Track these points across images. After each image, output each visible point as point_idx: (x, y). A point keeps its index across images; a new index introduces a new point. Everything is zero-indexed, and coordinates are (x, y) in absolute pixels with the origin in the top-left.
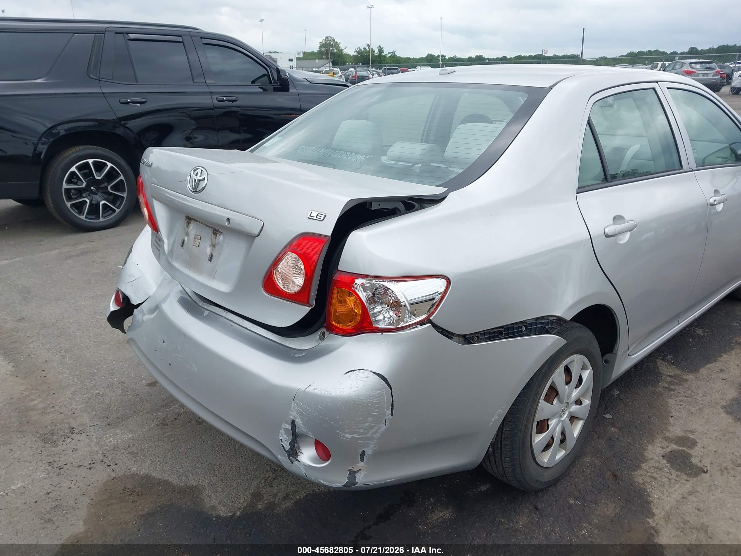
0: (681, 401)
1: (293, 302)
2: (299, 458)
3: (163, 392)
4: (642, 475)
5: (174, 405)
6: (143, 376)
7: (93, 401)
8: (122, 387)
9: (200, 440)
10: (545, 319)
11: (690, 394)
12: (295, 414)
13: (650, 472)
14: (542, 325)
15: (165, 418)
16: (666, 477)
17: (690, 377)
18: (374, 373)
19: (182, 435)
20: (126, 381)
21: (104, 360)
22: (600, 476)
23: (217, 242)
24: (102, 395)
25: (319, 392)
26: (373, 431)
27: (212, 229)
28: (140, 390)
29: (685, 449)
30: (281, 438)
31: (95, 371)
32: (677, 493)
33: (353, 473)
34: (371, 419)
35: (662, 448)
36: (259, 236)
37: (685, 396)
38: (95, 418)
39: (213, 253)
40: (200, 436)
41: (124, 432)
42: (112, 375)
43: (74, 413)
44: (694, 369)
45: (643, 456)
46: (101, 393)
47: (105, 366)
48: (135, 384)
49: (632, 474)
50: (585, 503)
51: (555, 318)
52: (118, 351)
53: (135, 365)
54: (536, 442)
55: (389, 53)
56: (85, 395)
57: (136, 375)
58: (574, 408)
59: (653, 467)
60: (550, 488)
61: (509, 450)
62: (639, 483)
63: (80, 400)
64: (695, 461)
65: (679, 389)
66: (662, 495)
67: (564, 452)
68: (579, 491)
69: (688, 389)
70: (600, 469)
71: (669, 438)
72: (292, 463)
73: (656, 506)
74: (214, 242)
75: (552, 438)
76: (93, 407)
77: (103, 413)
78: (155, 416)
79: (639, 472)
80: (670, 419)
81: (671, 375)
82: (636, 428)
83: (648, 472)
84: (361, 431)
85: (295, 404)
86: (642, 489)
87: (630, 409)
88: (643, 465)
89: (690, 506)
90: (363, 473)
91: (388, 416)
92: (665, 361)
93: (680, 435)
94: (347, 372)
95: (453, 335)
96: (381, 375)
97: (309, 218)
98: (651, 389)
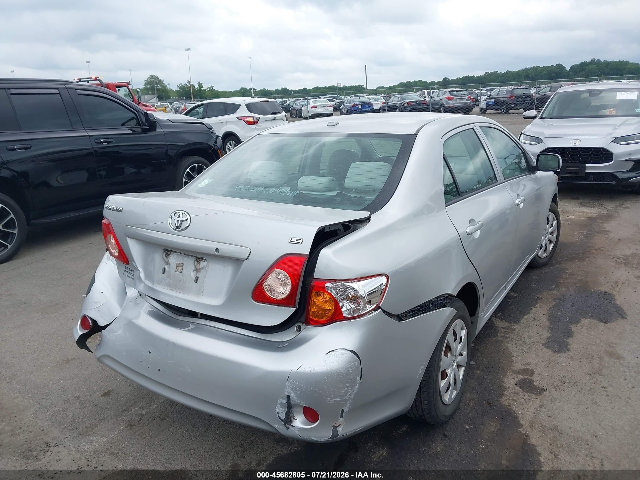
0: (516, 344)
1: (280, 306)
2: (293, 424)
3: (119, 399)
4: (506, 400)
5: (134, 408)
6: (94, 389)
7: (57, 417)
8: (79, 401)
9: (169, 432)
10: (442, 297)
11: (520, 339)
12: (290, 390)
13: (511, 397)
14: (441, 301)
15: (130, 420)
16: (522, 398)
17: (516, 326)
18: (348, 350)
19: (151, 431)
20: (80, 395)
21: (51, 380)
22: (480, 405)
23: (201, 267)
24: (63, 411)
25: (309, 371)
26: (349, 394)
27: (195, 257)
28: (97, 401)
29: (528, 377)
30: (277, 411)
31: (47, 391)
32: (532, 408)
33: (335, 428)
34: (348, 385)
35: (514, 379)
36: (248, 259)
37: (517, 341)
38: (65, 431)
39: (197, 276)
40: (168, 430)
41: (98, 438)
42: (64, 392)
43: (43, 430)
44: (517, 321)
45: (504, 387)
46: (61, 409)
47: (54, 386)
48: (90, 396)
49: (500, 400)
50: (476, 426)
51: (448, 295)
52: (62, 371)
53: (83, 381)
54: (442, 386)
55: (208, 88)
56: (46, 413)
57: (87, 389)
58: (459, 358)
59: (511, 393)
60: (450, 420)
61: (426, 395)
62: (506, 406)
63: (44, 418)
64: (537, 384)
65: (512, 336)
66: (523, 411)
67: (456, 392)
68: (470, 418)
69: (517, 335)
70: (478, 401)
71: (516, 371)
72: (288, 429)
73: (522, 419)
74: (198, 267)
75: (450, 383)
76: (59, 422)
77: (71, 425)
78: (121, 420)
79: (504, 398)
80: (513, 358)
81: (504, 327)
82: (493, 368)
83: (510, 397)
84: (342, 395)
85: (289, 383)
86: (509, 409)
87: (485, 356)
88: (505, 393)
89: (543, 415)
90: (342, 427)
91: (359, 380)
92: (497, 318)
93: (522, 368)
94: (328, 352)
95: (392, 316)
96: (353, 351)
97: (290, 243)
98: (494, 339)
